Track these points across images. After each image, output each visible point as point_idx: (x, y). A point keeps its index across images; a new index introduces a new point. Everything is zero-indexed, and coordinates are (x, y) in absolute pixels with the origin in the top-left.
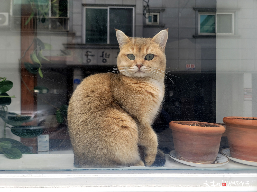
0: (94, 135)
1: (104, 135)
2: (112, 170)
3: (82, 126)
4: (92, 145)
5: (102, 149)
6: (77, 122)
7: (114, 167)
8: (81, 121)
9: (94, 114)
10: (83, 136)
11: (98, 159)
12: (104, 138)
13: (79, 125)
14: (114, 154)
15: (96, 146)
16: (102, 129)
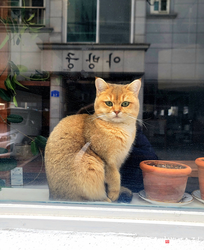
0: (65, 174)
1: (74, 175)
2: (80, 204)
3: (56, 165)
4: (64, 182)
5: (72, 186)
6: (52, 161)
7: (82, 201)
8: (55, 160)
9: (66, 156)
10: (57, 174)
11: (69, 194)
12: (74, 177)
13: (53, 164)
14: (82, 191)
15: (67, 183)
16: (72, 169)
